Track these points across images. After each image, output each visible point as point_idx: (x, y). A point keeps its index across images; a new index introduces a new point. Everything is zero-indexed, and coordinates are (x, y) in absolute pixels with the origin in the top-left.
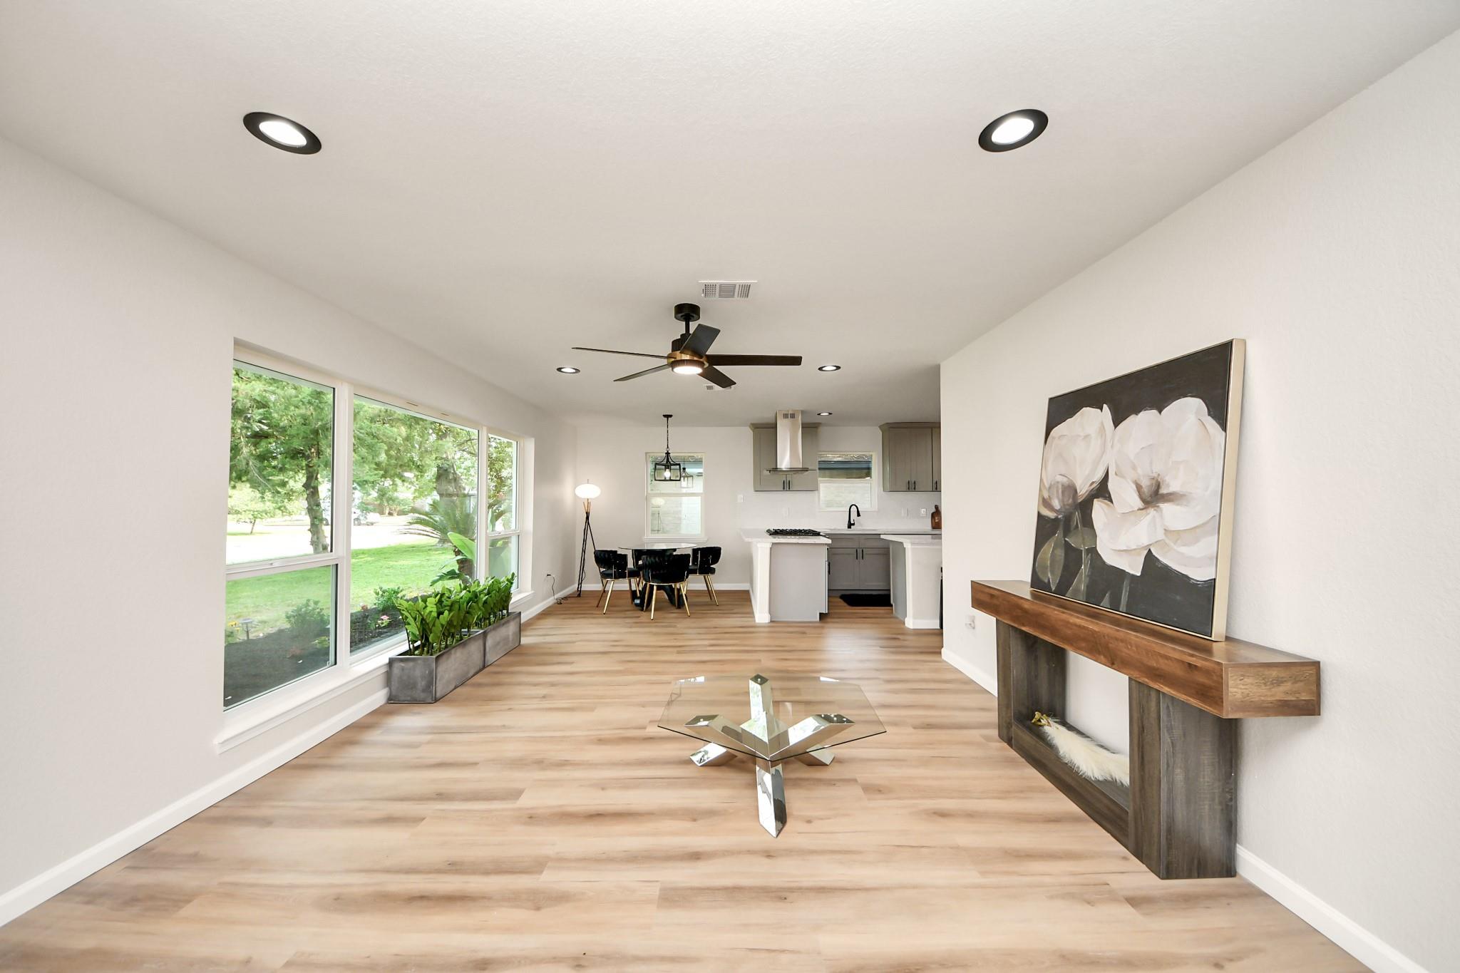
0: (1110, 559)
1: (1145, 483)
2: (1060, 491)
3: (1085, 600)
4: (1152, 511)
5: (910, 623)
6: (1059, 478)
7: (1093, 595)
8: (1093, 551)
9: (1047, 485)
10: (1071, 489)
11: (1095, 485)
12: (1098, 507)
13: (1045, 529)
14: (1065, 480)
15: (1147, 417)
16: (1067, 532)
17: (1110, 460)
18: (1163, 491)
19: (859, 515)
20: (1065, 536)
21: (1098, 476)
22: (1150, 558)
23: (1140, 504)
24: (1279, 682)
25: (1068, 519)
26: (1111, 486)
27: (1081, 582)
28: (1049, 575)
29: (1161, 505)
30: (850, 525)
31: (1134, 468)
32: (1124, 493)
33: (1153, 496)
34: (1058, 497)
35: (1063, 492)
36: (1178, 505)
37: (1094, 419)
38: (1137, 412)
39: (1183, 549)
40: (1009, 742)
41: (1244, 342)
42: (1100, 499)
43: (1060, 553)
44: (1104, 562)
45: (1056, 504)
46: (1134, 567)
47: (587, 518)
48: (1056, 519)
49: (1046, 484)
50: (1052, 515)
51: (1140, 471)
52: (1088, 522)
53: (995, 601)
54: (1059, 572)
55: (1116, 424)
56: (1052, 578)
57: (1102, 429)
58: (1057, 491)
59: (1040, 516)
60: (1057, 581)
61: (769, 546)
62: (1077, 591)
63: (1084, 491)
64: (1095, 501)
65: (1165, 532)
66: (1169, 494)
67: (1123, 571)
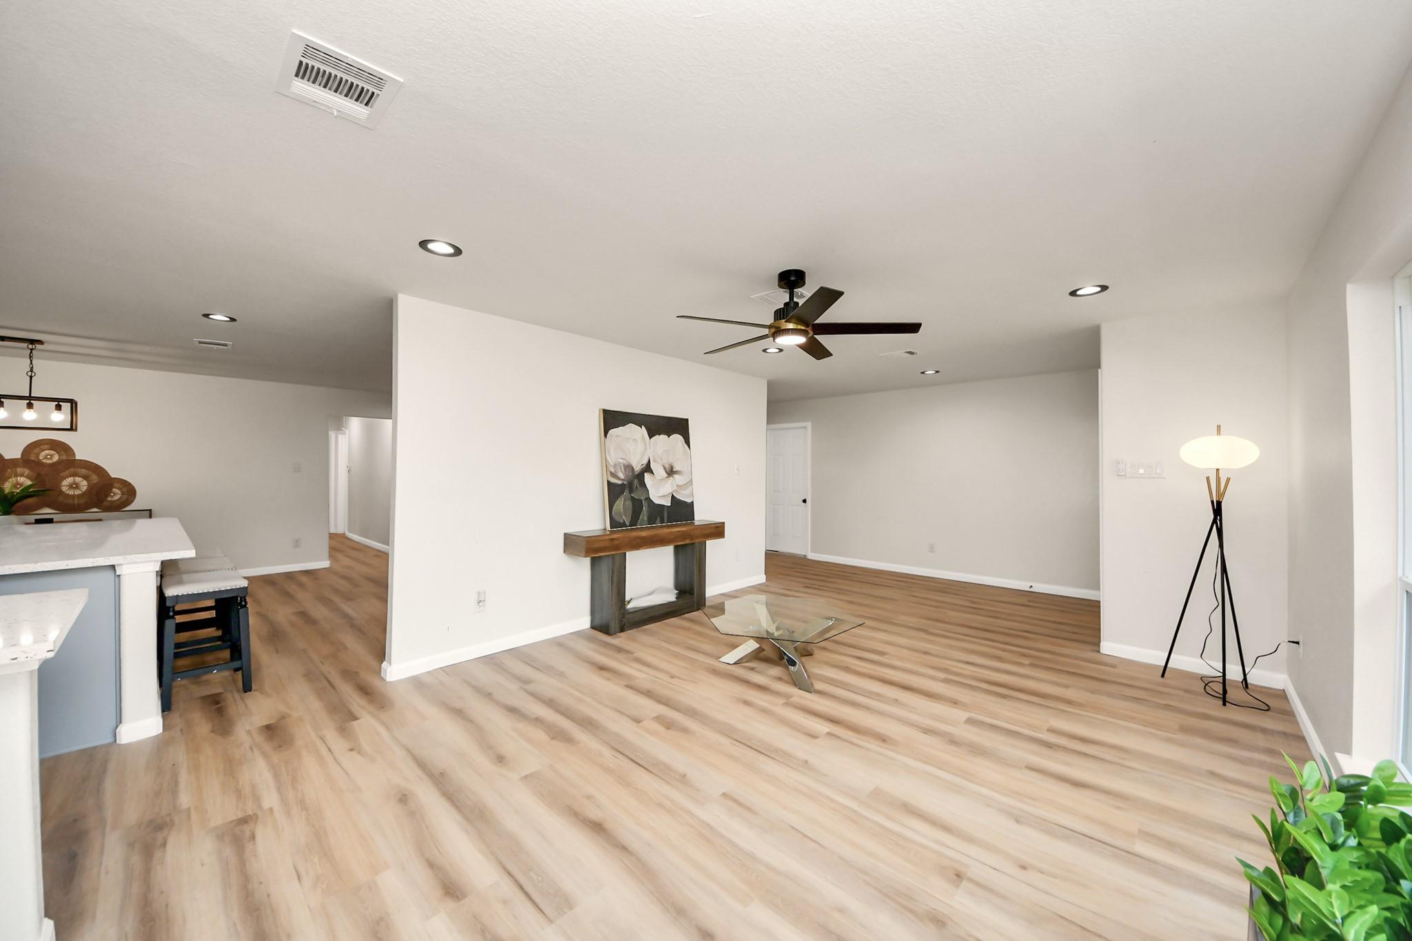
0: (657, 501)
1: (667, 466)
3: (646, 522)
4: (671, 478)
6: (621, 461)
7: (651, 520)
8: (648, 499)
9: (612, 464)
10: (629, 467)
11: (641, 466)
12: (647, 476)
13: (614, 491)
14: (624, 462)
15: (663, 437)
16: (631, 491)
17: (650, 454)
18: (674, 470)
20: (630, 493)
21: (645, 462)
22: (673, 498)
23: (667, 476)
25: (630, 484)
26: (651, 466)
27: (644, 516)
28: (624, 518)
29: (675, 476)
31: (662, 459)
32: (658, 470)
33: (671, 472)
34: (621, 471)
35: (624, 469)
36: (680, 475)
37: (636, 433)
38: (659, 435)
39: (684, 492)
42: (648, 473)
43: (629, 504)
44: (654, 503)
45: (622, 476)
46: (668, 503)
48: (623, 484)
49: (611, 462)
50: (619, 482)
51: (664, 460)
52: (643, 484)
54: (630, 514)
55: (650, 438)
56: (626, 519)
57: (643, 438)
58: (621, 468)
59: (607, 483)
60: (630, 520)
62: (643, 520)
63: (638, 469)
64: (645, 474)
65: (677, 486)
66: (676, 471)
67: (664, 506)
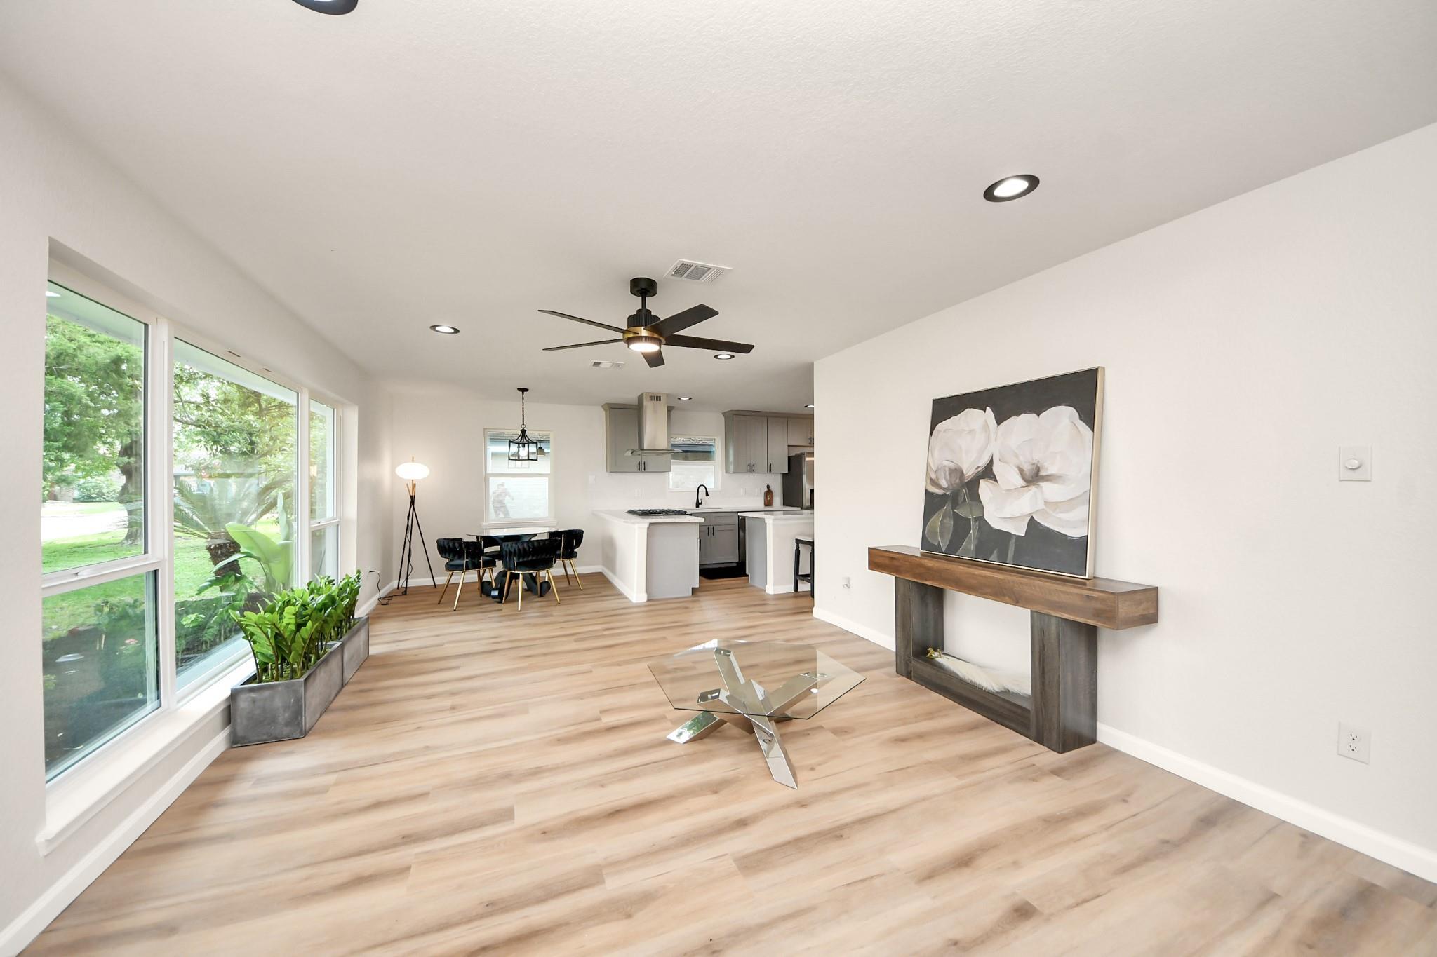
0: (996, 524)
1: (1027, 468)
2: (947, 473)
3: (974, 556)
4: (1033, 489)
5: (770, 589)
6: (946, 463)
7: (983, 550)
8: (981, 519)
9: (934, 469)
10: (957, 472)
11: (979, 469)
12: (984, 487)
13: (933, 503)
14: (952, 465)
15: (1027, 419)
16: (955, 504)
17: (994, 449)
18: (1043, 473)
19: (707, 495)
20: (953, 508)
21: (984, 462)
22: (1032, 523)
23: (1023, 483)
24: (1140, 603)
25: (956, 494)
26: (995, 469)
27: (970, 543)
28: (940, 539)
29: (1041, 484)
30: (698, 504)
31: (1016, 456)
32: (1008, 475)
33: (1034, 477)
34: (945, 478)
35: (950, 474)
36: (1055, 483)
37: (977, 418)
38: (1018, 414)
39: (1060, 516)
40: (909, 676)
41: (1104, 368)
42: (986, 480)
43: (950, 523)
44: (991, 527)
46: (1020, 530)
47: (412, 503)
48: (944, 495)
49: (933, 467)
50: (940, 492)
51: (1021, 458)
52: (975, 498)
53: (896, 563)
54: (948, 537)
55: (999, 423)
56: (944, 544)
57: (986, 426)
58: (945, 474)
59: (927, 492)
60: (947, 544)
61: (646, 526)
62: (967, 550)
63: (970, 473)
64: (981, 481)
65: (1046, 503)
66: (1047, 476)
67: (1009, 535)
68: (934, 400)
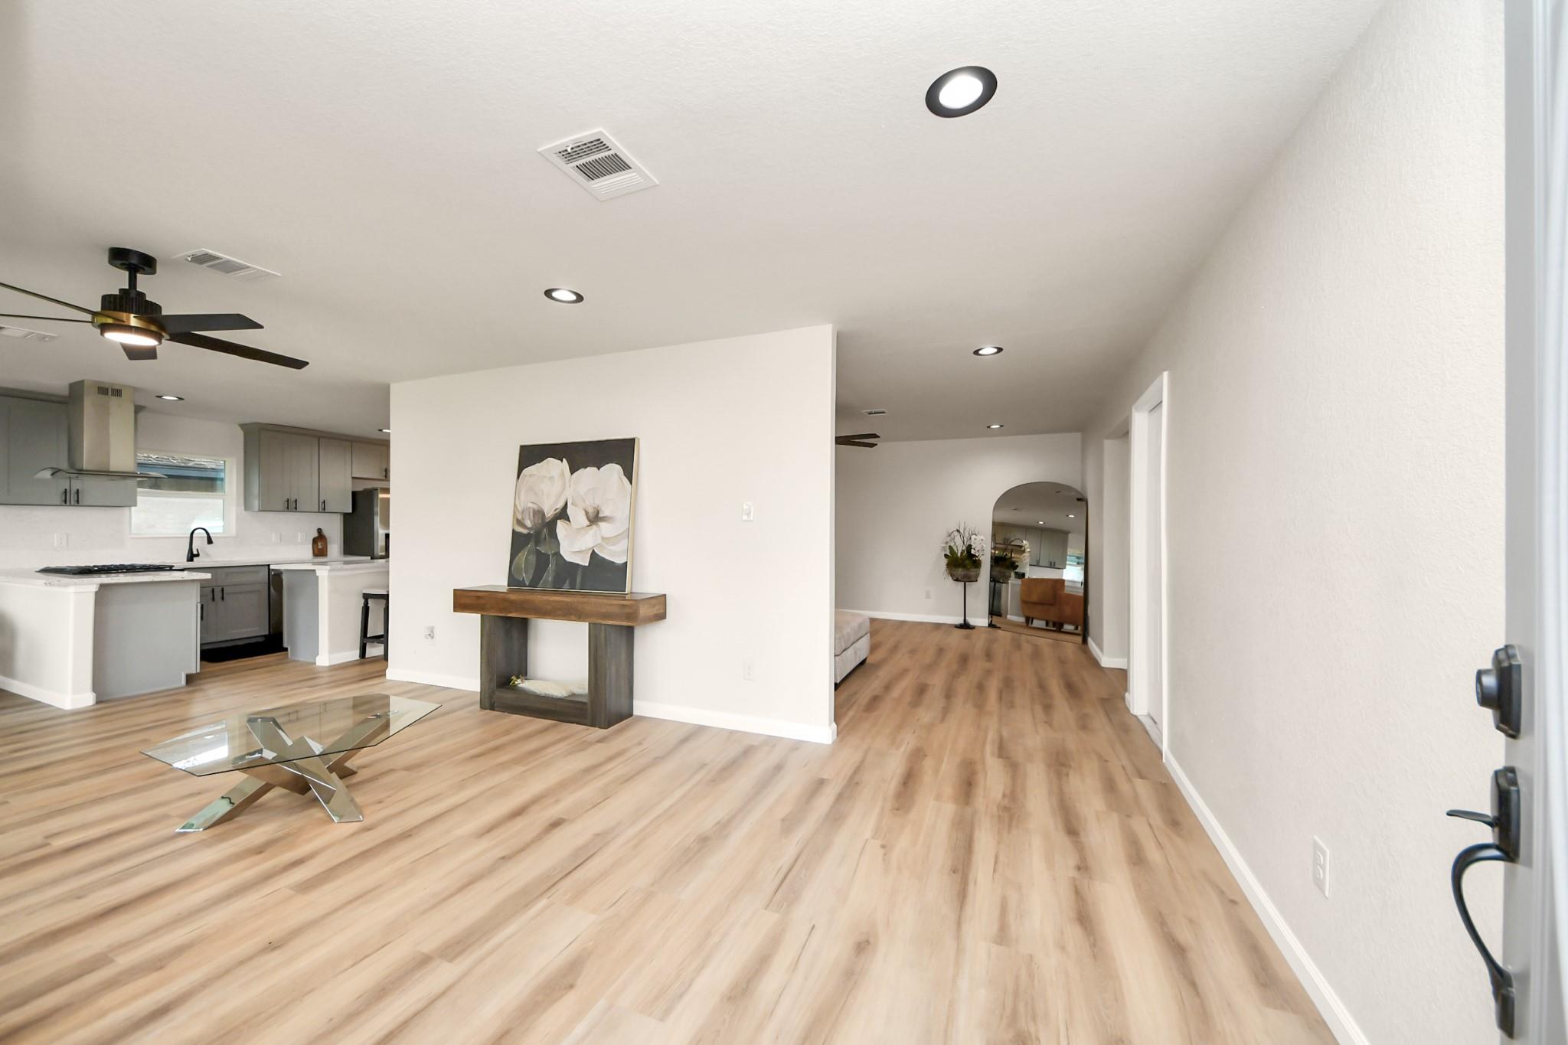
0: (569, 558)
1: (591, 511)
2: (531, 514)
3: (552, 585)
4: (594, 527)
5: (325, 660)
6: (530, 505)
7: (558, 582)
8: (558, 554)
9: (521, 510)
10: (539, 513)
11: (557, 511)
12: (561, 526)
13: (519, 542)
14: (535, 506)
15: (591, 471)
16: (537, 543)
17: (568, 495)
18: (601, 515)
19: (210, 542)
20: (536, 545)
21: (560, 505)
22: (594, 554)
23: (588, 523)
24: (654, 606)
25: (538, 533)
26: (569, 511)
27: (549, 576)
28: (524, 575)
29: (600, 523)
30: (192, 556)
31: (583, 500)
32: (577, 516)
33: (595, 518)
34: (530, 518)
35: (534, 515)
36: (609, 523)
37: (556, 467)
38: (586, 467)
39: (611, 548)
40: (492, 708)
41: (640, 441)
42: (562, 520)
43: (533, 558)
44: (565, 560)
45: (529, 524)
46: (584, 561)
48: (529, 534)
49: (519, 507)
50: (525, 531)
51: (587, 503)
52: (553, 535)
53: (482, 601)
54: (531, 572)
55: (572, 473)
56: (526, 577)
57: (562, 474)
58: (529, 515)
59: (513, 530)
60: (531, 577)
62: (546, 581)
63: (550, 515)
64: (559, 521)
65: (603, 538)
66: (604, 517)
67: (577, 566)
68: (522, 447)
